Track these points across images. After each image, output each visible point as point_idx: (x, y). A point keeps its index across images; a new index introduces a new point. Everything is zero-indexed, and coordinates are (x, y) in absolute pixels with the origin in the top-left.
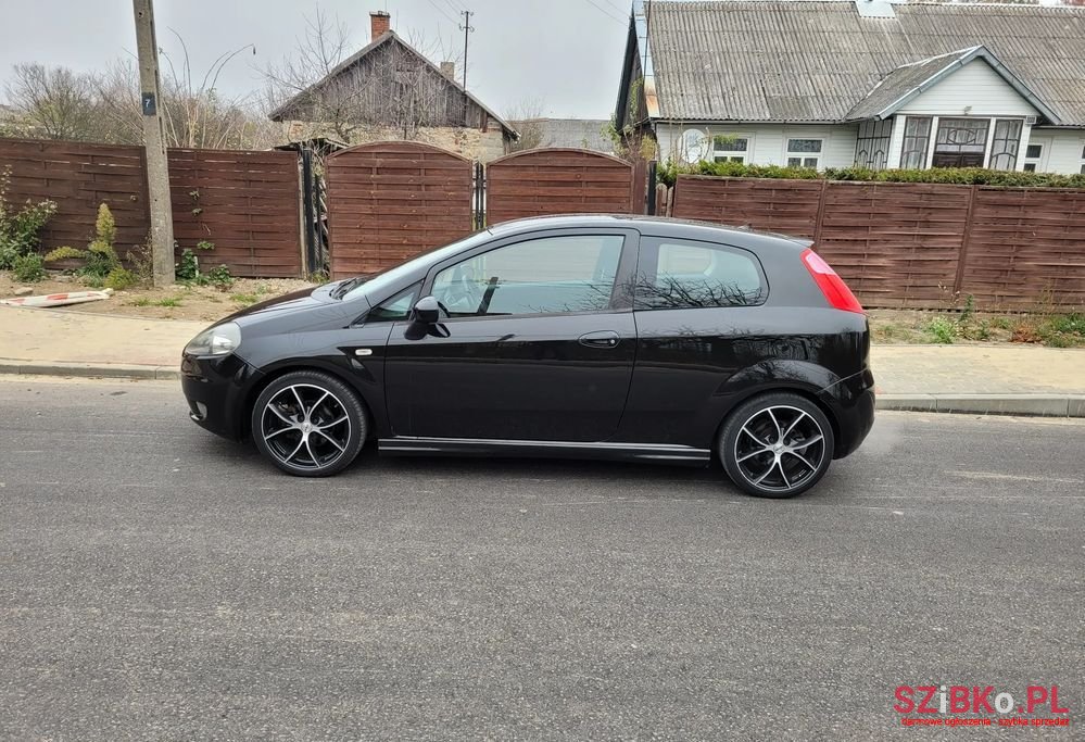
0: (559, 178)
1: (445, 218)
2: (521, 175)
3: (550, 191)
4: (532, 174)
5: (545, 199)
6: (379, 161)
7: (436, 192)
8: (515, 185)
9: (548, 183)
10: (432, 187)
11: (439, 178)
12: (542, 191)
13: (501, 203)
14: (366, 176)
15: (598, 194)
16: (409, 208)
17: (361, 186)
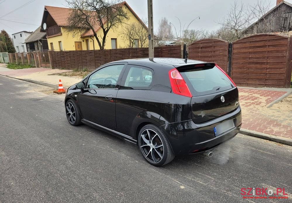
0: (258, 45)
1: (219, 61)
2: (244, 45)
3: (254, 50)
4: (248, 45)
5: (253, 53)
6: (201, 45)
7: (217, 53)
8: (242, 49)
9: (254, 47)
10: (216, 52)
11: (218, 49)
12: (251, 50)
13: (237, 55)
14: (198, 50)
15: (273, 50)
16: (209, 59)
17: (197, 53)
